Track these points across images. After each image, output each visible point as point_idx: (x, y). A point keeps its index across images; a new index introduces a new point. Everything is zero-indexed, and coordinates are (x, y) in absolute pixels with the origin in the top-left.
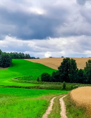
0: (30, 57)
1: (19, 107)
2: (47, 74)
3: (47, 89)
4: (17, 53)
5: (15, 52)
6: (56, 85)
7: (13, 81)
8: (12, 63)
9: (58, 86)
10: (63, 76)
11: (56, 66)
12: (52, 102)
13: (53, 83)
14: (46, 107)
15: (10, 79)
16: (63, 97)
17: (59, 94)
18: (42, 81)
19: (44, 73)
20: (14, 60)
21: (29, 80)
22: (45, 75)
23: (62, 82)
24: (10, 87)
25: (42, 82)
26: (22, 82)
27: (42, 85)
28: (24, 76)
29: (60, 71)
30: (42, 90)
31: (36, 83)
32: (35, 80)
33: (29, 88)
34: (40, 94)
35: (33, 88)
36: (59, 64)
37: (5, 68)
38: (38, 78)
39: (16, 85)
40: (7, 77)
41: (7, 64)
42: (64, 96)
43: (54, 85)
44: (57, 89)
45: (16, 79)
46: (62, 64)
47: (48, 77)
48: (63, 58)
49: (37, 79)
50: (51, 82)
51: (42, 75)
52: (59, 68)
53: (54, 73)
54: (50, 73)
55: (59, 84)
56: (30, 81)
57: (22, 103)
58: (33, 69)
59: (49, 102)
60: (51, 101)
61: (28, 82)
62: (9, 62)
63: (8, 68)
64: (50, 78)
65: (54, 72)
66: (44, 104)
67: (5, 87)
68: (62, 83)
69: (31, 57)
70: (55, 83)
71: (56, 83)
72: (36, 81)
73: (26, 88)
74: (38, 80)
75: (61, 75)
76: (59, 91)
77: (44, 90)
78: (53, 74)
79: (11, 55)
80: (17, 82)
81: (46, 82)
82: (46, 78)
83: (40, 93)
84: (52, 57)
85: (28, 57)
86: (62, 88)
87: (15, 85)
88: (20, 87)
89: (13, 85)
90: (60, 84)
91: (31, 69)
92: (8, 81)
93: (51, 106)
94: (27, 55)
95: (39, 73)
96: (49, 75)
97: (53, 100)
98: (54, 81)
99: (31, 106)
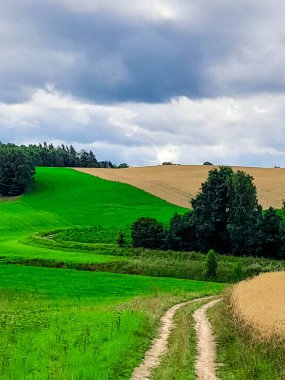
0: (95, 160)
1: (52, 337)
2: (155, 220)
3: (152, 275)
4: (51, 147)
5: (45, 144)
6: (182, 263)
7: (35, 242)
8: (34, 182)
9: (189, 264)
10: (206, 230)
11: (183, 196)
12: (167, 321)
13: (174, 253)
14: (146, 341)
15: (24, 237)
16: (206, 306)
17: (194, 294)
18: (136, 245)
19: (143, 219)
20: (40, 170)
21: (90, 242)
22: (146, 225)
23: (205, 252)
24: (27, 262)
25: (136, 250)
26: (64, 248)
27: (136, 261)
28: (71, 227)
29: (198, 212)
30: (134, 276)
31: (114, 253)
32: (110, 242)
33: (89, 268)
35: (102, 267)
36: (196, 190)
37: (11, 198)
38: (122, 236)
39: (47, 257)
40: (14, 229)
41: (16, 183)
42: (211, 304)
43: (177, 262)
44: (186, 274)
45: (46, 235)
46: (205, 187)
47: (157, 232)
48: (210, 168)
49: (118, 237)
50: (165, 249)
51: (136, 226)
52: (194, 203)
53: (177, 217)
54: (164, 219)
55: (193, 258)
56: (95, 245)
57: (65, 323)
58: (105, 205)
59: (158, 323)
60: (164, 319)
61: (86, 248)
62: (26, 176)
63: (20, 196)
64: (163, 236)
65: (179, 216)
66: (141, 330)
67: (9, 263)
68: (203, 256)
69: (99, 160)
70: (178, 252)
71: (183, 253)
72: (114, 246)
73: (80, 267)
74: (121, 242)
75: (201, 228)
76: (194, 282)
77: (140, 276)
78: (172, 223)
79: (32, 154)
80: (51, 246)
81: (147, 250)
82: (147, 236)
83: (128, 289)
84: (170, 164)
85: (89, 161)
86: (205, 271)
87: (40, 257)
88: (60, 265)
89: (36, 257)
90: (198, 259)
91: (98, 205)
92: (19, 242)
93: (165, 336)
94: (85, 153)
95: (124, 219)
96: (160, 226)
97: (170, 314)
98: (175, 246)
99: (95, 335)
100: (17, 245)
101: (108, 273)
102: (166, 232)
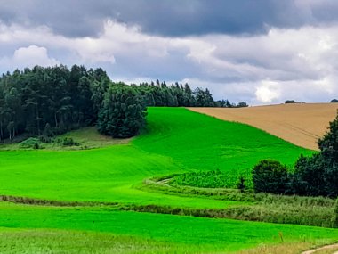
0: (212, 99)
2: (277, 163)
3: (275, 221)
4: (164, 85)
5: (157, 82)
6: (309, 208)
7: (150, 187)
8: (146, 124)
10: (335, 173)
11: (308, 137)
13: (300, 198)
15: (137, 182)
17: (323, 241)
18: (258, 190)
19: (265, 162)
20: (153, 113)
21: (208, 187)
22: (269, 168)
23: (334, 197)
24: (141, 209)
25: (258, 195)
26: (181, 193)
27: (258, 207)
28: (188, 171)
29: (326, 154)
31: (234, 199)
32: (229, 186)
33: (207, 214)
34: (249, 237)
35: (221, 214)
36: (323, 130)
37: (122, 141)
38: (242, 181)
39: (162, 203)
40: (126, 173)
41: (127, 125)
43: (303, 208)
44: (313, 221)
45: (160, 180)
46: (333, 126)
47: (280, 175)
49: (238, 182)
50: (290, 194)
51: (258, 169)
52: (321, 144)
53: (302, 161)
54: (289, 163)
55: (321, 203)
56: (213, 190)
58: (222, 147)
61: (204, 193)
62: (138, 117)
63: (132, 139)
64: (287, 180)
65: (305, 159)
67: (122, 209)
68: (332, 201)
69: (215, 100)
70: (304, 198)
71: (310, 198)
72: (236, 192)
73: (197, 214)
74: (241, 187)
75: (329, 171)
76: (323, 229)
77: (263, 223)
78: (297, 166)
79: (143, 93)
80: (166, 192)
81: (270, 195)
82: (270, 181)
83: (251, 237)
84: (293, 102)
85: (205, 100)
86: (334, 217)
87: (155, 203)
88: (177, 212)
89: (150, 203)
90: (327, 204)
91: (215, 147)
92: (132, 187)
94: (201, 92)
95: (244, 163)
96: (284, 170)
98: (301, 191)
100: (130, 191)
101: (228, 220)
102: (291, 176)
